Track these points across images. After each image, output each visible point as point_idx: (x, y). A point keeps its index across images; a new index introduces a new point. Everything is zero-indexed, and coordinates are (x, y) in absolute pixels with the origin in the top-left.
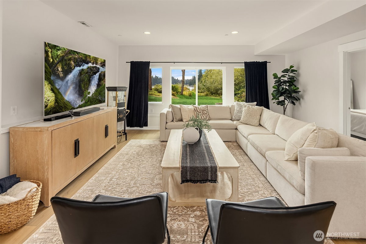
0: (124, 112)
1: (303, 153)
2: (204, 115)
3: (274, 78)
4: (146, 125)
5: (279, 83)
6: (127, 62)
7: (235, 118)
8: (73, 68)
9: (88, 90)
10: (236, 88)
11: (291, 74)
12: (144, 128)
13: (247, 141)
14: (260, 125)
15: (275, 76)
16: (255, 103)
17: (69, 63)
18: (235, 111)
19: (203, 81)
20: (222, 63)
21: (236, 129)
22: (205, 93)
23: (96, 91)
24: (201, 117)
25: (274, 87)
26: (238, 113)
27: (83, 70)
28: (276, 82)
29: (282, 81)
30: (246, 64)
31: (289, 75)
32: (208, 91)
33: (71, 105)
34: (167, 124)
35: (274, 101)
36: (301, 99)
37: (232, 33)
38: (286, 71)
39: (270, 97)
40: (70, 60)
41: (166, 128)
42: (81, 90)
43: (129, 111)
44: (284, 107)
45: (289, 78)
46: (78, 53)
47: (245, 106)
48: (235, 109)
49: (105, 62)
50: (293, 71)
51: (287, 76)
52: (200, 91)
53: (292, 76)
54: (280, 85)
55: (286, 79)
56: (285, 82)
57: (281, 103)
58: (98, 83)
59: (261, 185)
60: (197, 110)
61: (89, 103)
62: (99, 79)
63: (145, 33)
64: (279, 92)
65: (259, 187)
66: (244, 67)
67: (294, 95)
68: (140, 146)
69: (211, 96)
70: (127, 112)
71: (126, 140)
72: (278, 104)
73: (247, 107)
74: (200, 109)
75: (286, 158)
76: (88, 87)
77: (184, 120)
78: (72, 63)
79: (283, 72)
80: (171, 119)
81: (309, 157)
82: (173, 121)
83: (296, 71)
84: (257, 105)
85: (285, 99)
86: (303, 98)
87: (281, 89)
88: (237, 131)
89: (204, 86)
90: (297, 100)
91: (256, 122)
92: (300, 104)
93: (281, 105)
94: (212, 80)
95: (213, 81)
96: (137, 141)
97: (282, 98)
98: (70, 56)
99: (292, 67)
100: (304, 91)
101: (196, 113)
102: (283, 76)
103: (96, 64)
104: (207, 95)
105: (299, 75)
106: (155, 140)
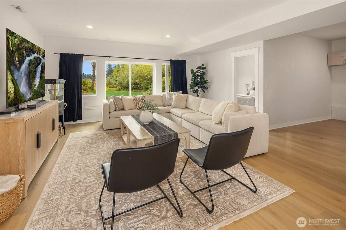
0: (63, 105)
1: (227, 115)
2: (143, 104)
3: (191, 73)
4: (80, 118)
5: (195, 76)
6: (55, 54)
7: (167, 104)
8: (25, 58)
9: (34, 82)
10: (148, 83)
11: (202, 70)
12: (78, 122)
13: (181, 119)
14: (187, 108)
15: (192, 71)
16: (181, 92)
17: (22, 52)
18: (167, 99)
19: (115, 76)
20: (152, 60)
21: (169, 112)
22: (118, 88)
23: (40, 83)
24: (141, 105)
25: (191, 80)
26: (169, 100)
27: (31, 60)
28: (193, 76)
29: (197, 75)
30: (172, 61)
31: (201, 71)
32: (121, 86)
33: (24, 97)
34: (111, 114)
35: (192, 90)
36: (209, 88)
37: (166, 36)
38: (199, 68)
39: (189, 87)
40: (23, 49)
41: (109, 118)
42: (30, 82)
43: (67, 104)
44: (198, 94)
45: (202, 73)
46: (28, 42)
47: (175, 94)
48: (167, 97)
49: (45, 53)
50: (204, 68)
51: (200, 72)
52: (112, 86)
53: (203, 72)
54: (195, 78)
55: (199, 74)
56: (199, 76)
57: (196, 92)
58: (41, 75)
59: (197, 145)
60: (137, 99)
61: (35, 96)
62: (41, 71)
63: (87, 27)
64: (195, 84)
65: (197, 146)
66: (170, 64)
67: (205, 85)
68: (85, 137)
69: (123, 91)
70: (65, 105)
71: (65, 134)
72: (194, 93)
73: (176, 95)
74: (139, 99)
75: (214, 122)
76: (34, 79)
77: (126, 109)
78: (24, 52)
79: (197, 68)
80: (114, 108)
81: (230, 117)
82: (115, 110)
83: (206, 68)
84: (182, 93)
85: (198, 88)
86: (210, 88)
87: (197, 81)
88: (170, 114)
89: (116, 81)
90: (206, 89)
91: (184, 105)
92: (208, 91)
93: (196, 93)
94: (124, 75)
95: (126, 76)
96: (79, 133)
97: (196, 88)
98: (23, 45)
99: (203, 65)
100: (211, 82)
101: (135, 102)
102: (197, 72)
103: (39, 55)
104: (119, 90)
105: (207, 71)
106: (97, 130)
